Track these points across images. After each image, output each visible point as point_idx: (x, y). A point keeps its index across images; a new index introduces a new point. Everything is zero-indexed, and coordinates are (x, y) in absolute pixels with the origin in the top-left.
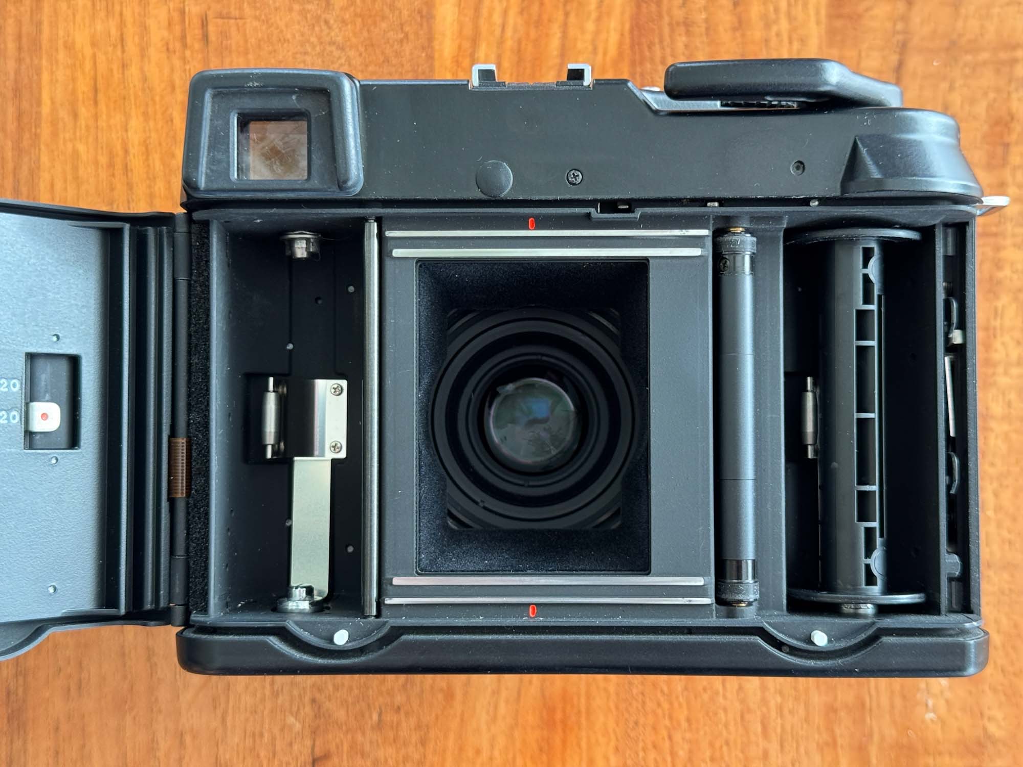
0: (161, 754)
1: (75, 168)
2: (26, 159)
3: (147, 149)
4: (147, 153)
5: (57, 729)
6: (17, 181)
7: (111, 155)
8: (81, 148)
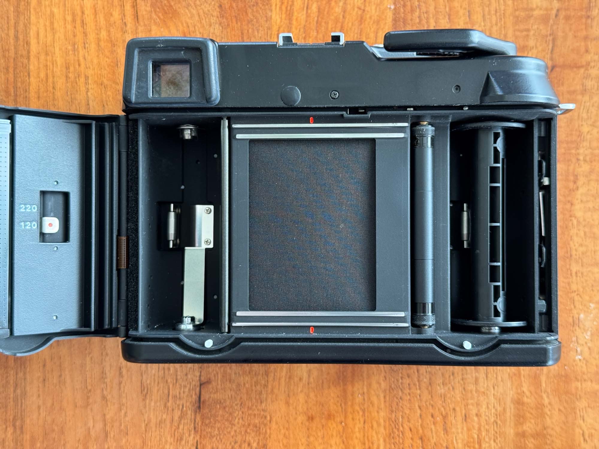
0: (108, 380)
1: (52, 23)
2: (22, 18)
3: (95, 11)
4: (96, 14)
5: (44, 366)
6: (17, 31)
7: (74, 15)
8: (56, 10)
